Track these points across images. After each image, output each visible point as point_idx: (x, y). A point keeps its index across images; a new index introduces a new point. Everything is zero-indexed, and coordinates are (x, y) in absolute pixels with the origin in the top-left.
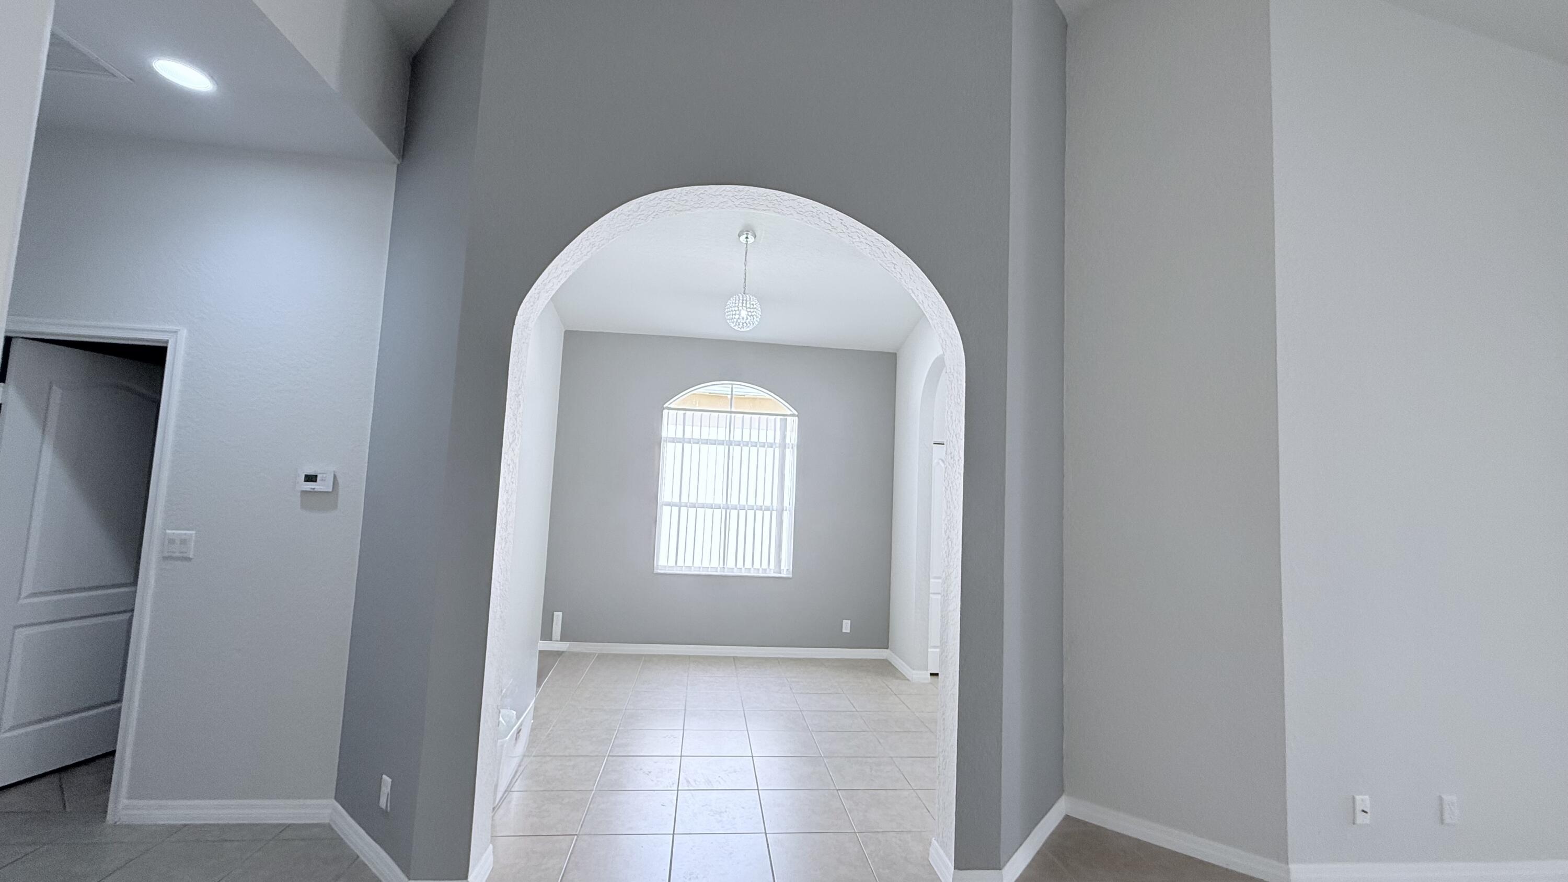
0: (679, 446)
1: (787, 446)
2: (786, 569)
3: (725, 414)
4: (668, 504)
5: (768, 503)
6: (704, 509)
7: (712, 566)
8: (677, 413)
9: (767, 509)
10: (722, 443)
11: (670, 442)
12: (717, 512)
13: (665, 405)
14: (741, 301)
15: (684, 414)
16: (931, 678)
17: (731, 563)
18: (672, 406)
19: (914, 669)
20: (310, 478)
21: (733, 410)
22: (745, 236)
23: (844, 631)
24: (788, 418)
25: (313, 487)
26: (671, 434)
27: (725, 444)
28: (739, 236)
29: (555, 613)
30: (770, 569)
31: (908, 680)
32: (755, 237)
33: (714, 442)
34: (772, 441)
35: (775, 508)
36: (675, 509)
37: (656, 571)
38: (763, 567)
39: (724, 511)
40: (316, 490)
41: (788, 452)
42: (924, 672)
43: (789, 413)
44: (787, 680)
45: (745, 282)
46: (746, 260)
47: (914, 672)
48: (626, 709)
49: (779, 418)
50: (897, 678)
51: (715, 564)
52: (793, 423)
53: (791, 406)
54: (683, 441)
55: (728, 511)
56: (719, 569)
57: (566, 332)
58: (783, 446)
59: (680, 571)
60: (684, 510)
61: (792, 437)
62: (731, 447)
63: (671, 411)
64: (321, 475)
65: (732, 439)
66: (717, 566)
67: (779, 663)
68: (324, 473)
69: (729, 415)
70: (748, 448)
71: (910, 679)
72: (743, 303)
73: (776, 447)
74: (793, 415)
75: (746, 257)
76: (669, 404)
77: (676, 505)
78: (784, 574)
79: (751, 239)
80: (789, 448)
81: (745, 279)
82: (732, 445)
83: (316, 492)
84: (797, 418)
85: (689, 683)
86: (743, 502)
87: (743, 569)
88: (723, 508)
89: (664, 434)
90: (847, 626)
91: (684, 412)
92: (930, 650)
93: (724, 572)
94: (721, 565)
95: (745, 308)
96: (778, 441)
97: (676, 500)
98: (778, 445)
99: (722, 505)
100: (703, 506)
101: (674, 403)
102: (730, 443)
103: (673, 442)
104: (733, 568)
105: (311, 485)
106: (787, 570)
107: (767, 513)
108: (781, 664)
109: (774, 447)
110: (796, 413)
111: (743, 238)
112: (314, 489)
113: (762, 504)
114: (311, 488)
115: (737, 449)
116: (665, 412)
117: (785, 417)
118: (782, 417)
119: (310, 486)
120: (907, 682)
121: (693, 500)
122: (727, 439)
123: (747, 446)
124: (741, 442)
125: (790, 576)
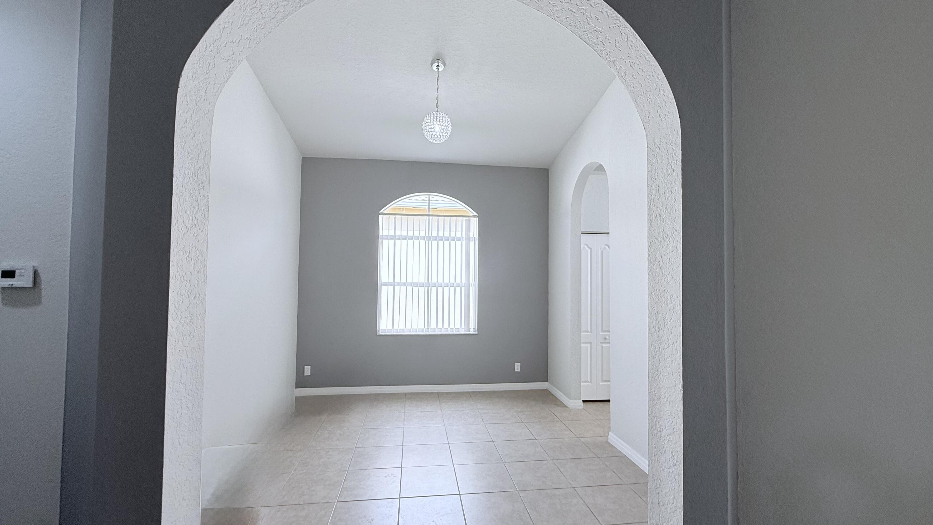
0: (392, 242)
1: (471, 239)
2: (472, 328)
3: (425, 217)
4: (386, 284)
5: (458, 281)
6: (412, 287)
7: (419, 327)
8: (389, 217)
9: (458, 285)
10: (423, 238)
11: (384, 239)
12: (422, 289)
13: (381, 212)
14: (435, 117)
15: (395, 218)
16: (583, 405)
17: (433, 326)
18: (385, 212)
19: (571, 400)
20: (9, 274)
21: (431, 214)
22: (436, 64)
23: (516, 370)
24: (471, 218)
25: (11, 283)
26: (386, 233)
27: (425, 239)
28: (432, 64)
29: (305, 367)
30: (462, 328)
31: (567, 407)
32: (445, 66)
33: (417, 238)
34: (460, 236)
35: (463, 284)
36: (391, 288)
37: (379, 333)
38: (456, 327)
39: (426, 288)
40: (14, 286)
41: (472, 244)
42: (579, 401)
43: (472, 215)
44: (479, 412)
45: (438, 103)
46: (438, 85)
47: (571, 401)
48: (356, 448)
49: (464, 218)
50: (558, 405)
51: (421, 326)
52: (474, 223)
53: (473, 209)
54: (394, 238)
55: (430, 288)
56: (424, 329)
57: (303, 158)
58: (468, 239)
59: (396, 332)
60: (397, 288)
61: (474, 232)
62: (430, 242)
63: (385, 216)
64: (19, 271)
65: (430, 235)
66: (423, 327)
67: (471, 396)
68: (22, 269)
69: (427, 217)
70: (442, 242)
71: (569, 407)
72: (436, 119)
73: (463, 240)
74: (474, 216)
75: (438, 81)
76: (383, 211)
77: (391, 285)
78: (472, 332)
79: (441, 69)
80: (472, 241)
81: (438, 100)
82: (430, 240)
83: (15, 288)
84: (477, 218)
85: (405, 418)
86: (440, 281)
87: (443, 329)
88: (426, 286)
89: (380, 233)
90: (518, 367)
91: (394, 216)
92: (582, 384)
93: (428, 332)
94: (426, 327)
95: (439, 123)
96: (464, 235)
97: (391, 281)
98: (464, 239)
99: (425, 284)
100: (412, 285)
101: (387, 209)
102: (429, 238)
103: (387, 239)
104: (435, 329)
105: (9, 281)
106: (474, 328)
107: (458, 289)
108: (472, 397)
109: (462, 240)
110: (476, 214)
111: (434, 67)
112: (12, 285)
113: (454, 282)
114: (9, 285)
115: (435, 243)
116: (381, 216)
117: (469, 218)
118: (467, 218)
119: (7, 282)
120: (567, 409)
121: (404, 281)
122: (427, 235)
123: (442, 240)
124: (437, 237)
125: (477, 333)
